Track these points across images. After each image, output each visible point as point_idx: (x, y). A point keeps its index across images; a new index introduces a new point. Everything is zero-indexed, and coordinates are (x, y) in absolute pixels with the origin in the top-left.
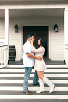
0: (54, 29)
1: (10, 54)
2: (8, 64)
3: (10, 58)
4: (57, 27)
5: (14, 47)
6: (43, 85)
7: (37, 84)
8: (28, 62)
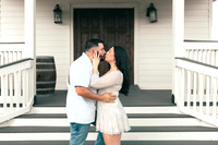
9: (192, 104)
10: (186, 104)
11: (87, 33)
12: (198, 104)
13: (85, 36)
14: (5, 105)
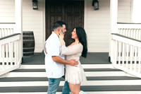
0: (93, 5)
9: (121, 62)
10: (117, 62)
11: (54, 16)
12: (125, 62)
13: (53, 18)
14: (3, 64)
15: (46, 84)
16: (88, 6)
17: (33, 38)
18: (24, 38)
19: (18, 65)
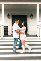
0: (31, 16)
1: (5, 31)
2: (4, 37)
3: (5, 33)
4: (33, 15)
5: (7, 27)
6: (24, 48)
7: (21, 48)
8: (16, 36)
15: (13, 43)
16: (29, 17)
17: (8, 28)
18: (5, 28)
19: (2, 37)
